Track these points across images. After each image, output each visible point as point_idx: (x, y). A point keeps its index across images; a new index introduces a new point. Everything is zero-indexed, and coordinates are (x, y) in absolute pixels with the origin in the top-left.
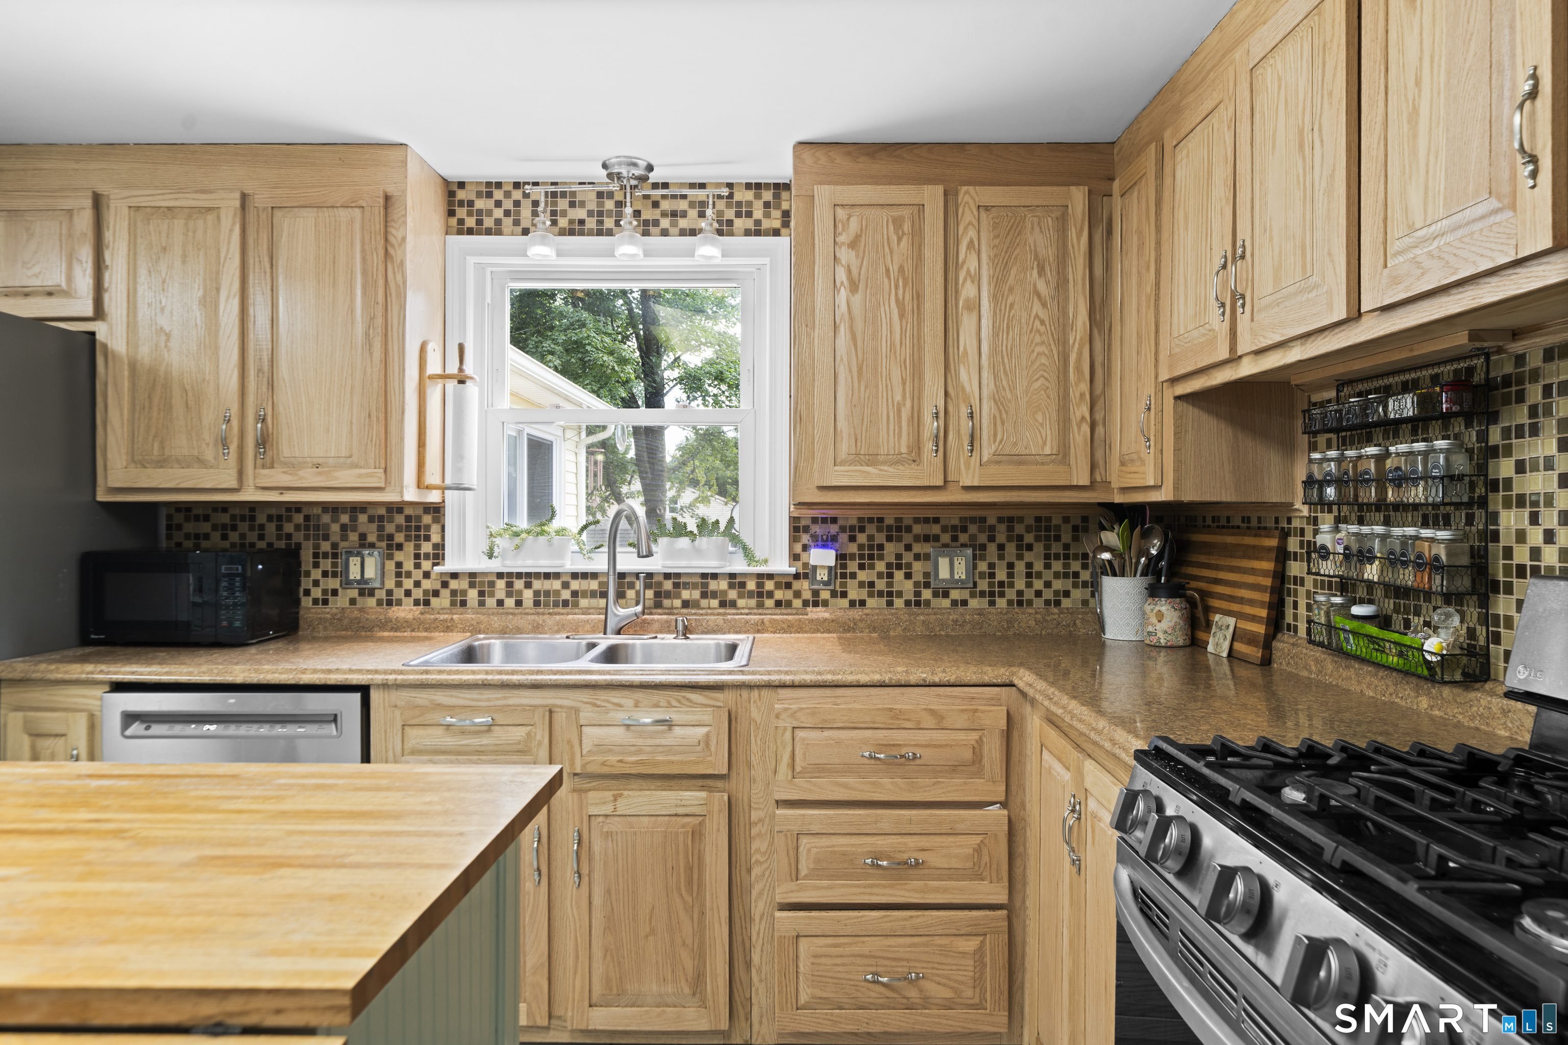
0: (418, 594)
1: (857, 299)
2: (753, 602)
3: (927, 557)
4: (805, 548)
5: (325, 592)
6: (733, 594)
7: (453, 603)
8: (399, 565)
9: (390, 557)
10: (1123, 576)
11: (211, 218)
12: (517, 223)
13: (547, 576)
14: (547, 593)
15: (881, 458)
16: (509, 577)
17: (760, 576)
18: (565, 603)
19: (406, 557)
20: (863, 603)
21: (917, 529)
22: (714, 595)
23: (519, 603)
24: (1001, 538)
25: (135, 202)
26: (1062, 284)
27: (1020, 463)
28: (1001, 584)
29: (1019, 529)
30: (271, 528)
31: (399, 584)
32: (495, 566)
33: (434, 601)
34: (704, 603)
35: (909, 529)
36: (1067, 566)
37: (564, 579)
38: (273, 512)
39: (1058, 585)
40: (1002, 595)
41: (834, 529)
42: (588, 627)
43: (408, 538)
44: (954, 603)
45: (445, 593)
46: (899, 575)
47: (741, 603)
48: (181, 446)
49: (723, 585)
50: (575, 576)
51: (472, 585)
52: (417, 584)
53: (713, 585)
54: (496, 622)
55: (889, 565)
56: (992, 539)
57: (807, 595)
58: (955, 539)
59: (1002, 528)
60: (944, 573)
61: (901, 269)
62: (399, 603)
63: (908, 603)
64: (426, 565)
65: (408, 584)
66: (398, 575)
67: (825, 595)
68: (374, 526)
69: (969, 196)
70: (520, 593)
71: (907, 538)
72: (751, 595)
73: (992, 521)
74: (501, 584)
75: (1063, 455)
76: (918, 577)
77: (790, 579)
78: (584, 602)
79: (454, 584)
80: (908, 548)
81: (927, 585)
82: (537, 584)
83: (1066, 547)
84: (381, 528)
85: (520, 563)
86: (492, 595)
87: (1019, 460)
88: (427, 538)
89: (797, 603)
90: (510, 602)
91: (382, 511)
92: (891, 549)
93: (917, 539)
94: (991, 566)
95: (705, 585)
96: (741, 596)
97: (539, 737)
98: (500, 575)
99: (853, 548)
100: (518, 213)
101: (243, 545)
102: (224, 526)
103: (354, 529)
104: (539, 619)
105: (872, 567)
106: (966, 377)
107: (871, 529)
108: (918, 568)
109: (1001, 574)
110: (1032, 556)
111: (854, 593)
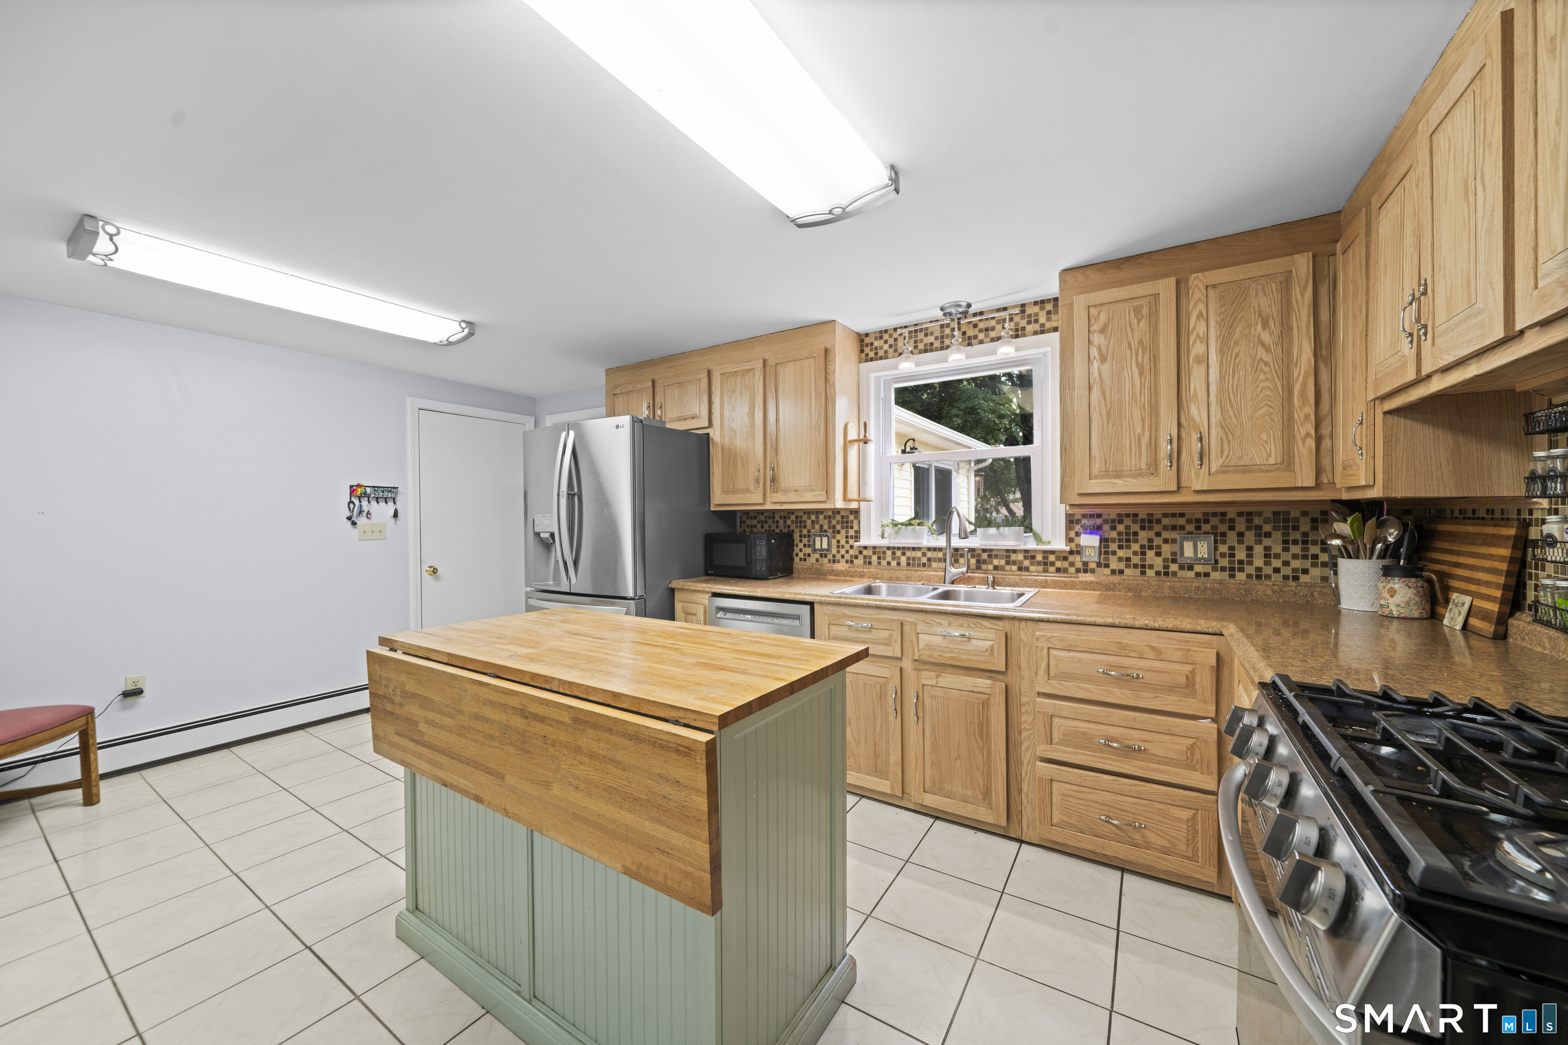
0: (847, 557)
1: (1106, 368)
2: (1040, 568)
3: (1174, 541)
4: (1078, 534)
5: (805, 555)
6: (1027, 563)
7: (865, 563)
8: (838, 541)
9: (834, 537)
10: (1358, 558)
11: (751, 374)
12: (896, 351)
13: (914, 549)
14: (914, 559)
15: (1125, 473)
16: (893, 549)
17: (1045, 552)
18: (924, 565)
19: (841, 537)
20: (1121, 572)
21: (1166, 521)
22: (1014, 563)
23: (899, 564)
24: (1240, 528)
25: (723, 371)
26: (1286, 331)
27: (1246, 472)
28: (1241, 562)
29: (1257, 521)
30: (781, 522)
31: (838, 552)
32: (885, 543)
33: (855, 561)
34: (1008, 567)
35: (1159, 521)
36: (1305, 549)
37: (923, 551)
38: (782, 514)
39: (1296, 564)
40: (1241, 570)
41: (1099, 521)
42: (936, 579)
43: (842, 527)
44: (1198, 575)
45: (861, 557)
46: (1150, 554)
47: (1032, 568)
48: (741, 484)
49: (1020, 557)
50: (929, 549)
51: (874, 553)
52: (847, 552)
53: (1013, 557)
54: (886, 574)
55: (1142, 547)
56: (1232, 528)
57: (1079, 565)
58: (1198, 528)
59: (1241, 520)
60: (1189, 553)
61: (1141, 342)
62: (839, 562)
63: (1158, 573)
64: (851, 542)
65: (843, 551)
66: (838, 547)
67: (1092, 566)
68: (826, 521)
69: (1198, 280)
70: (899, 558)
71: (1157, 528)
72: (1039, 563)
73: (1232, 515)
74: (889, 553)
75: (1288, 462)
76: (1167, 555)
77: (1067, 554)
78: (934, 565)
79: (865, 552)
80: (1158, 534)
81: (1174, 561)
82: (908, 554)
83: (1305, 534)
84: (830, 522)
85: (898, 541)
86: (884, 559)
87: (1245, 470)
88: (852, 527)
89: (1072, 570)
90: (894, 563)
91: (830, 513)
92: (1143, 536)
93: (1166, 528)
94: (1232, 548)
95: (1008, 557)
96: (1032, 564)
97: (895, 637)
98: (889, 548)
99: (1114, 534)
100: (896, 345)
101: (770, 531)
102: (762, 522)
103: (818, 523)
104: (909, 573)
105: (1129, 547)
106: (1196, 412)
107: (1128, 521)
108: (1166, 549)
109: (1241, 555)
110: (1271, 542)
111: (1115, 565)
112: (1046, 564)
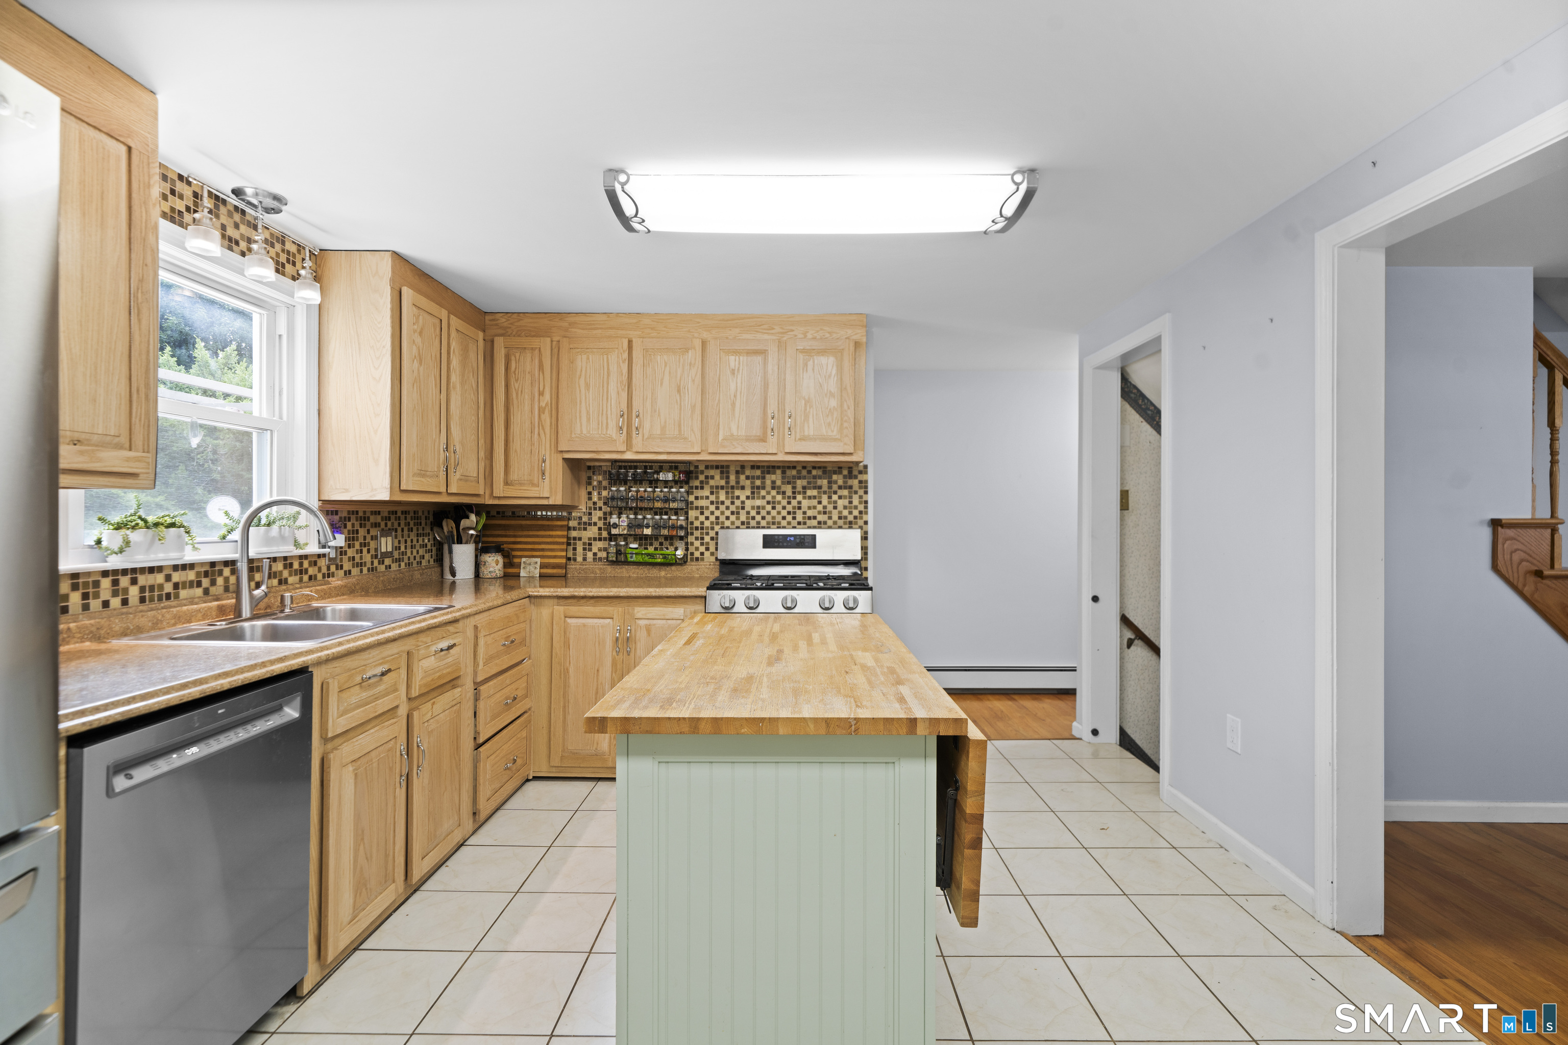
2: (296, 578)
3: (376, 538)
6: (286, 574)
10: (461, 543)
13: (151, 570)
14: (152, 588)
15: (428, 473)
16: (113, 574)
17: (300, 557)
18: (168, 596)
20: (350, 572)
21: (373, 519)
22: (275, 575)
23: (125, 602)
24: (402, 524)
27: (467, 481)
28: (403, 553)
29: (409, 517)
35: (368, 519)
36: (424, 540)
37: (166, 572)
39: (422, 551)
40: (403, 560)
41: (336, 519)
44: (386, 567)
46: (365, 550)
47: (290, 580)
49: (281, 566)
50: (176, 568)
51: (77, 587)
53: (275, 567)
55: (361, 545)
56: (399, 525)
57: (324, 570)
58: (386, 525)
59: (403, 517)
60: (382, 549)
61: (435, 356)
63: (369, 570)
67: (333, 568)
69: (454, 322)
70: (126, 591)
71: (368, 525)
72: (296, 573)
73: (399, 514)
74: (106, 583)
76: (372, 552)
77: (317, 558)
78: (183, 593)
80: (368, 532)
81: (376, 557)
82: (142, 580)
85: (152, 556)
86: (97, 596)
89: (320, 576)
90: (115, 602)
93: (372, 526)
94: (399, 542)
95: (270, 568)
96: (290, 574)
98: (105, 574)
99: (345, 533)
104: (158, 615)
105: (354, 546)
106: (453, 427)
107: (353, 520)
108: (373, 545)
109: (403, 549)
110: (413, 535)
111: (347, 566)
112: (302, 572)
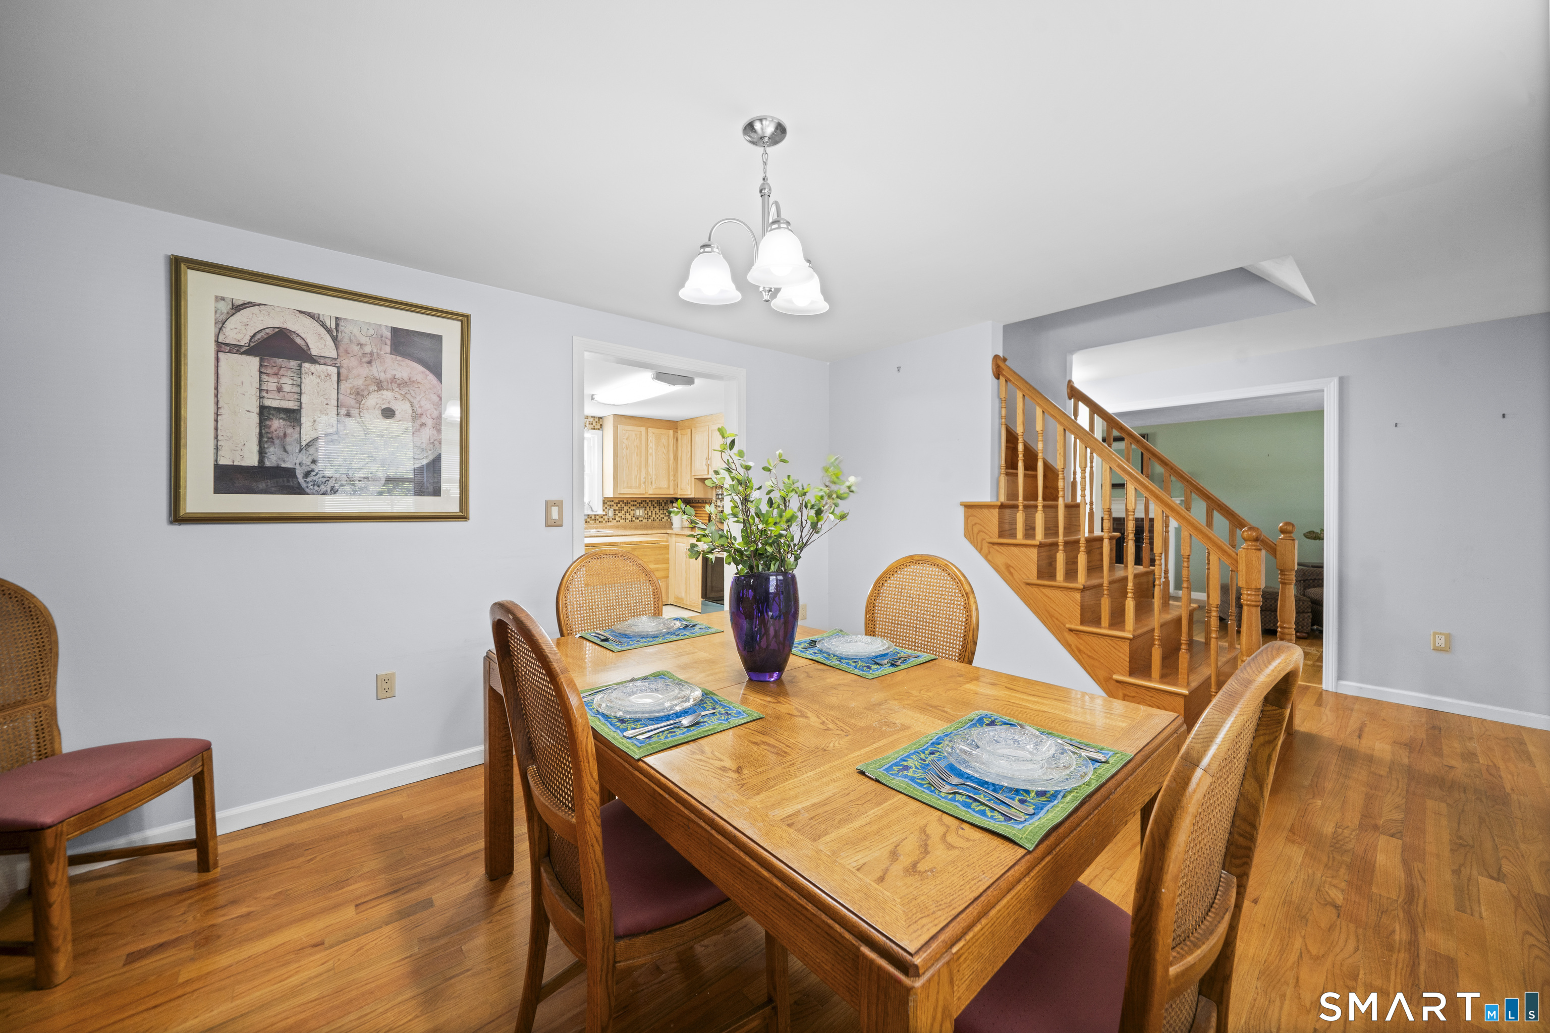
3: (634, 510)
4: (606, 508)
17: (596, 515)
20: (619, 521)
21: (632, 503)
24: (650, 505)
26: (668, 451)
28: (650, 516)
29: (653, 503)
36: (664, 512)
39: (662, 516)
40: (650, 519)
41: (612, 504)
44: (640, 521)
46: (627, 514)
56: (648, 506)
57: (607, 520)
58: (640, 506)
59: (650, 503)
60: (638, 514)
61: (637, 445)
63: (629, 521)
67: (611, 519)
69: (650, 430)
71: (629, 505)
72: (593, 520)
73: (648, 501)
75: (669, 488)
76: (632, 515)
77: (603, 516)
80: (630, 508)
81: (634, 517)
83: (665, 507)
87: (660, 488)
89: (605, 522)
92: (626, 508)
94: (648, 512)
99: (617, 508)
106: (650, 470)
107: (621, 503)
108: (632, 513)
109: (650, 514)
110: (657, 510)
111: (618, 519)
